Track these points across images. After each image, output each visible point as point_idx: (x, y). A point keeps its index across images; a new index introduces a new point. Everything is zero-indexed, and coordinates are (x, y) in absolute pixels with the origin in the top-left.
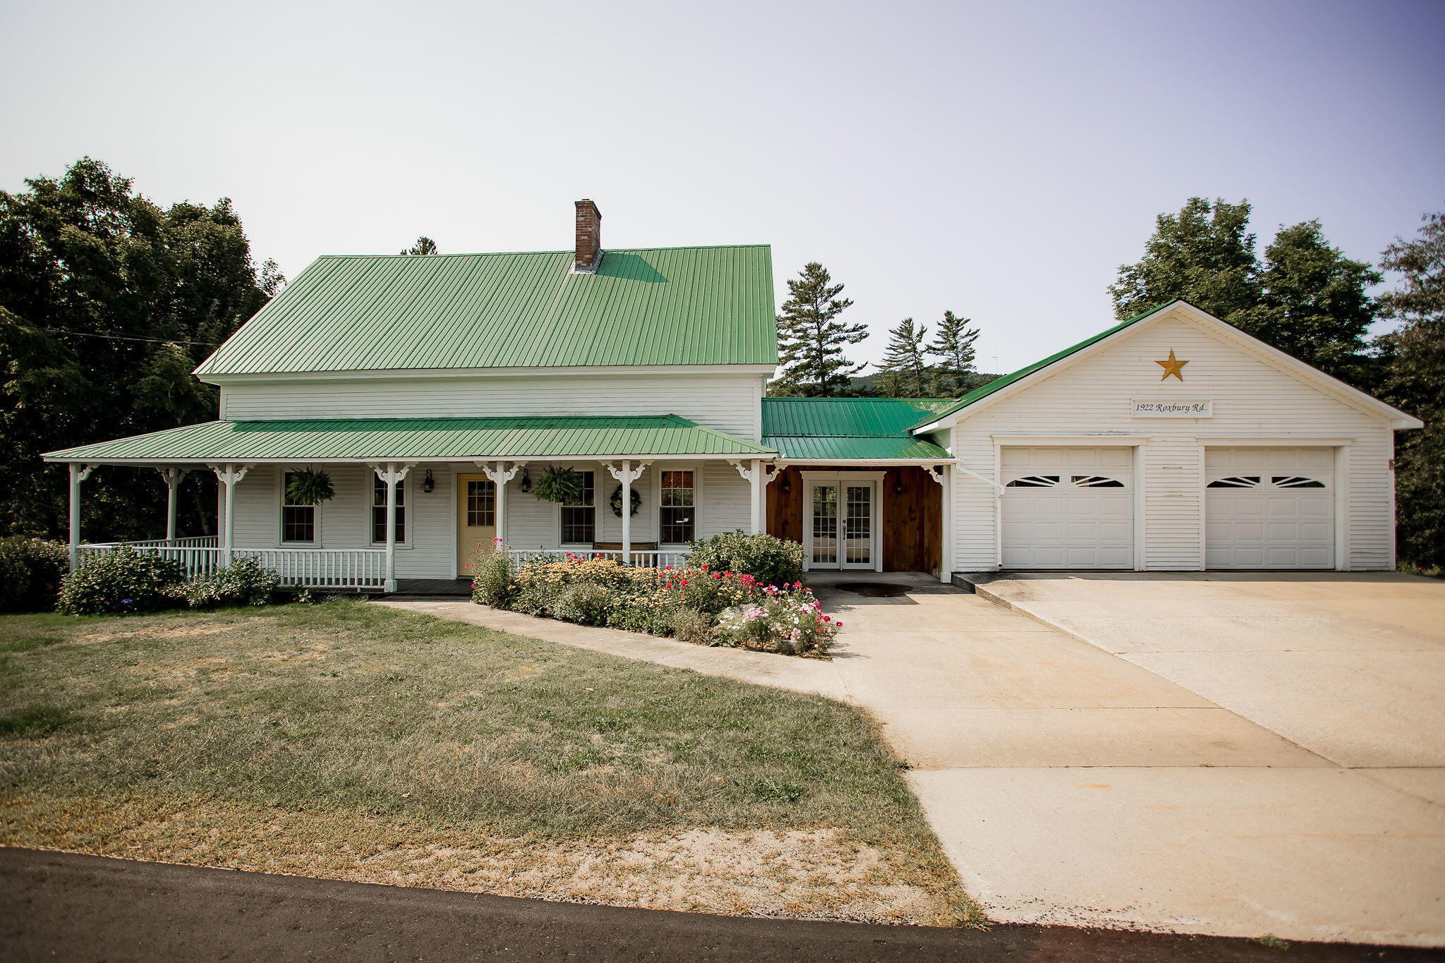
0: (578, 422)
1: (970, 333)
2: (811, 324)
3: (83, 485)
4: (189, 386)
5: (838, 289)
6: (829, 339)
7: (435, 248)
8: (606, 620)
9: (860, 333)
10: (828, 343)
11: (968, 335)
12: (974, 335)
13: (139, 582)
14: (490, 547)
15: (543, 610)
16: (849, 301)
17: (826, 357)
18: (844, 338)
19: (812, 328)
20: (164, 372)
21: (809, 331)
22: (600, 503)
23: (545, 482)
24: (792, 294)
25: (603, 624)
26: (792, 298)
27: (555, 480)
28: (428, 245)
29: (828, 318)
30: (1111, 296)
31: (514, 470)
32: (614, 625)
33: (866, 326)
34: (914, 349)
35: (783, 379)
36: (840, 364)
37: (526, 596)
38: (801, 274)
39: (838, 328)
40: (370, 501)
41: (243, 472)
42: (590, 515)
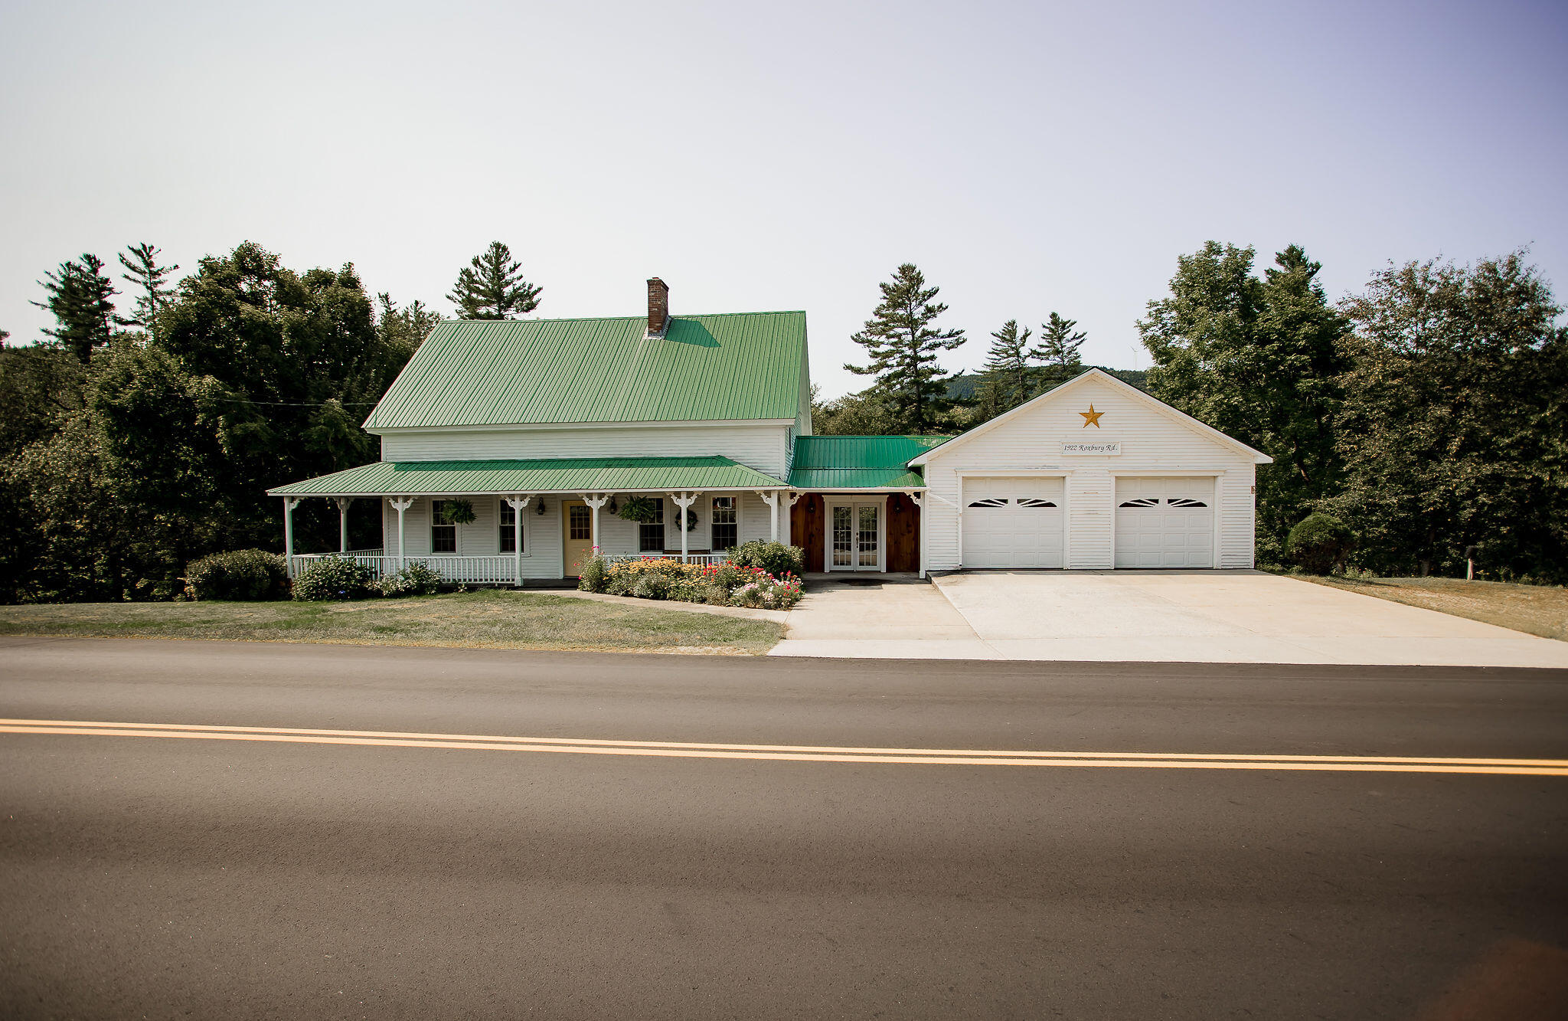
0: (651, 462)
1: (1077, 336)
2: (906, 330)
3: (294, 512)
4: (345, 432)
5: (932, 293)
6: (924, 345)
7: (508, 253)
8: (666, 595)
9: (956, 339)
10: (924, 350)
11: (1074, 338)
12: (1080, 338)
13: (348, 579)
14: (590, 553)
15: (627, 592)
16: (944, 306)
17: (920, 365)
18: (940, 344)
19: (906, 333)
20: (328, 422)
21: (903, 337)
22: (667, 521)
23: (628, 507)
24: (885, 298)
25: (664, 598)
26: (884, 302)
27: (634, 506)
28: (500, 250)
29: (923, 324)
30: (1138, 330)
31: (605, 499)
32: (671, 599)
33: (962, 332)
34: (1018, 354)
35: (876, 388)
36: (933, 372)
37: (615, 584)
38: (894, 277)
39: (933, 334)
40: (497, 521)
41: (410, 502)
42: (660, 530)
